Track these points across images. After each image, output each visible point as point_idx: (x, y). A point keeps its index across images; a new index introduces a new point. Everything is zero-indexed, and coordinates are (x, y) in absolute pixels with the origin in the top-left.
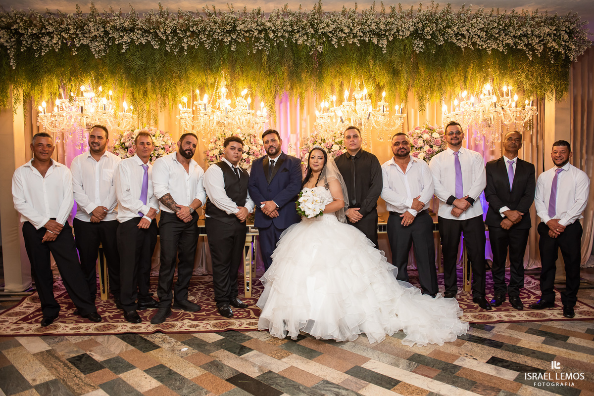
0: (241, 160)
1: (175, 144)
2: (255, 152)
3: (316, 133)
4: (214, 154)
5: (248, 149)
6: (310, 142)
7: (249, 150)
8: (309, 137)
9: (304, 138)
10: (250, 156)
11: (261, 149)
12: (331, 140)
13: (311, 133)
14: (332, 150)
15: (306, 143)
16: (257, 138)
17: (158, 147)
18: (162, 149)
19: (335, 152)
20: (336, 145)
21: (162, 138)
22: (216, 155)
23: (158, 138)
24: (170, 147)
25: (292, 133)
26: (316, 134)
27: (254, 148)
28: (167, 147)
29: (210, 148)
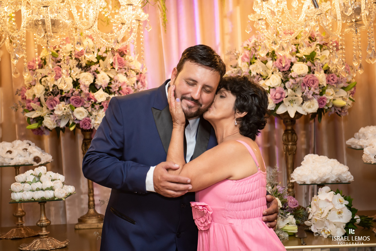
0: (93, 106)
2: (124, 87)
3: (253, 40)
4: (35, 95)
5: (108, 80)
6: (243, 60)
7: (110, 83)
8: (240, 50)
9: (230, 53)
11: (137, 82)
12: (287, 53)
13: (244, 40)
14: (292, 74)
15: (233, 64)
16: (127, 57)
19: (298, 80)
20: (301, 64)
22: (38, 96)
26: (256, 42)
27: (121, 78)
29: (26, 82)
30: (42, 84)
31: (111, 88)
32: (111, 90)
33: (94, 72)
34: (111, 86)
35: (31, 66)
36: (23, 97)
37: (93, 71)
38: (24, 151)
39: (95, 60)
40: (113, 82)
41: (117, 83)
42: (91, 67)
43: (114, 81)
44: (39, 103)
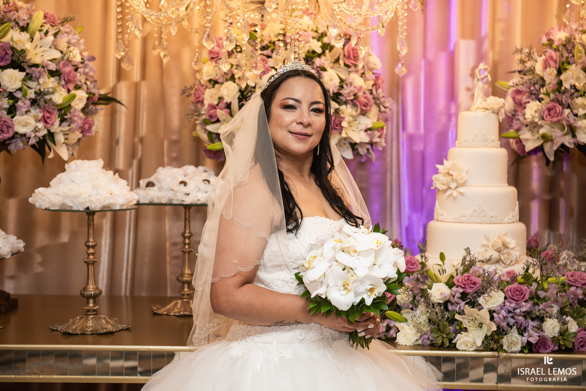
1: (92, 59)
2: (360, 94)
4: (221, 99)
5: (337, 81)
7: (341, 87)
10: (343, 107)
17: (37, 66)
18: (52, 73)
21: (50, 38)
22: (227, 99)
23: (37, 35)
24: (76, 70)
25: (463, 36)
27: (357, 80)
28: (68, 69)
29: (206, 76)
30: (235, 82)
31: (341, 94)
32: (341, 98)
33: (319, 69)
34: (342, 91)
35: (216, 52)
36: (198, 100)
37: (317, 67)
38: (205, 184)
39: (319, 51)
40: (345, 86)
41: (352, 88)
42: (313, 61)
43: (347, 85)
44: (228, 111)
